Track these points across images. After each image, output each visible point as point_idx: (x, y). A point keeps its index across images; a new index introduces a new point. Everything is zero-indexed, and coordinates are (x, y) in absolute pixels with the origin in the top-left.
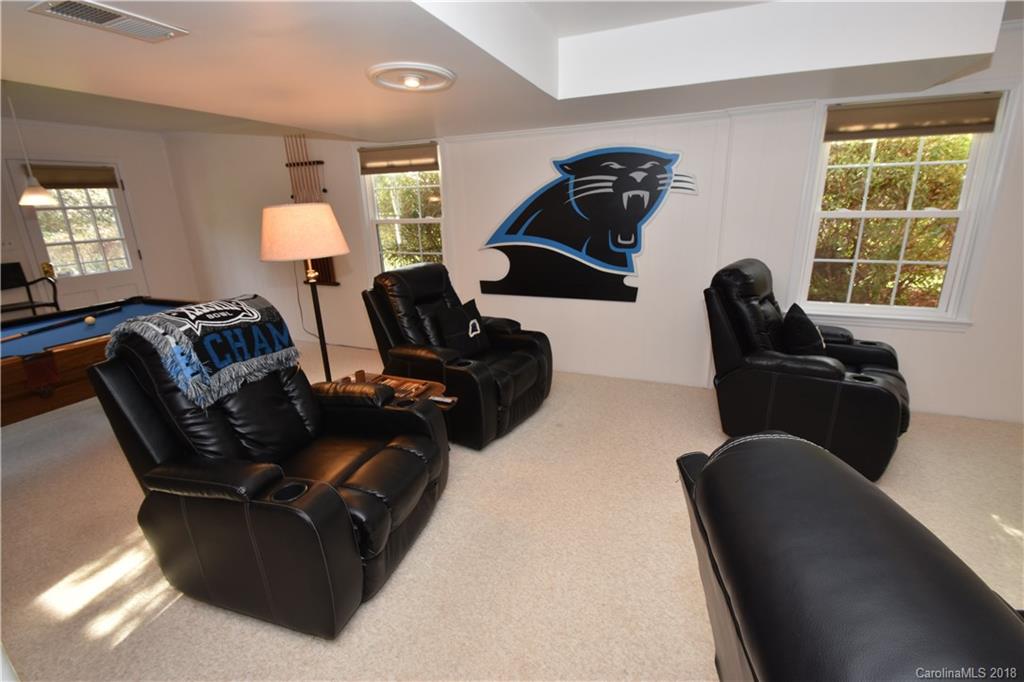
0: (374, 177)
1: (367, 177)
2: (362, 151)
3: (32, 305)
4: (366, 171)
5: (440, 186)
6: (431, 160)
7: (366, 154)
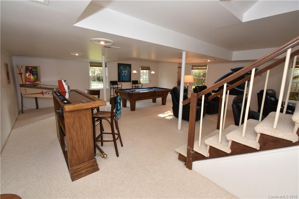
0: (193, 70)
1: (192, 70)
2: (192, 66)
3: (138, 87)
4: (192, 69)
5: (206, 72)
6: (206, 68)
7: (193, 66)
